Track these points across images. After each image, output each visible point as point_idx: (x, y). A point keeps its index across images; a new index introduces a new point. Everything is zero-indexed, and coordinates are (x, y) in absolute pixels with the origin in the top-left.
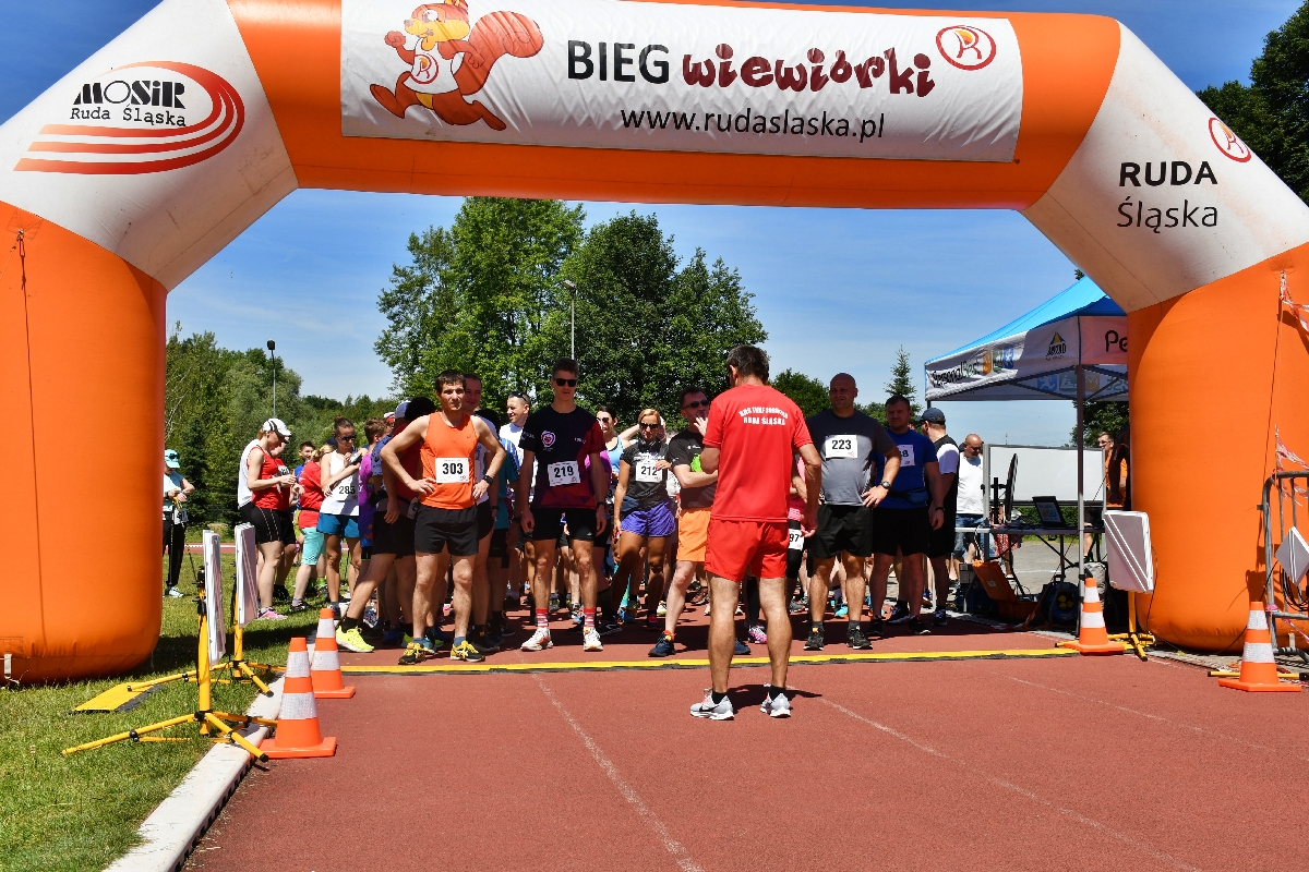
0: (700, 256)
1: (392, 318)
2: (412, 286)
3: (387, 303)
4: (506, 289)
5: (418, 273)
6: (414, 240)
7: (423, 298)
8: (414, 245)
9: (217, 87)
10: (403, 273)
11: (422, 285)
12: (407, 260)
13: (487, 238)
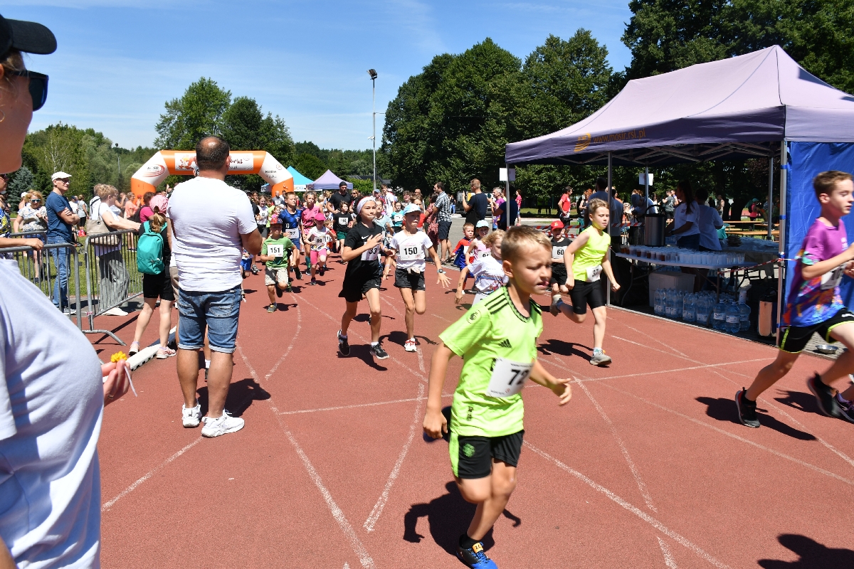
0: (270, 114)
1: (160, 133)
2: (166, 120)
3: (159, 128)
4: (202, 125)
5: (169, 116)
6: (167, 104)
7: (171, 125)
8: (167, 105)
9: (162, 167)
10: (165, 117)
11: (171, 120)
12: (165, 112)
13: (194, 108)
